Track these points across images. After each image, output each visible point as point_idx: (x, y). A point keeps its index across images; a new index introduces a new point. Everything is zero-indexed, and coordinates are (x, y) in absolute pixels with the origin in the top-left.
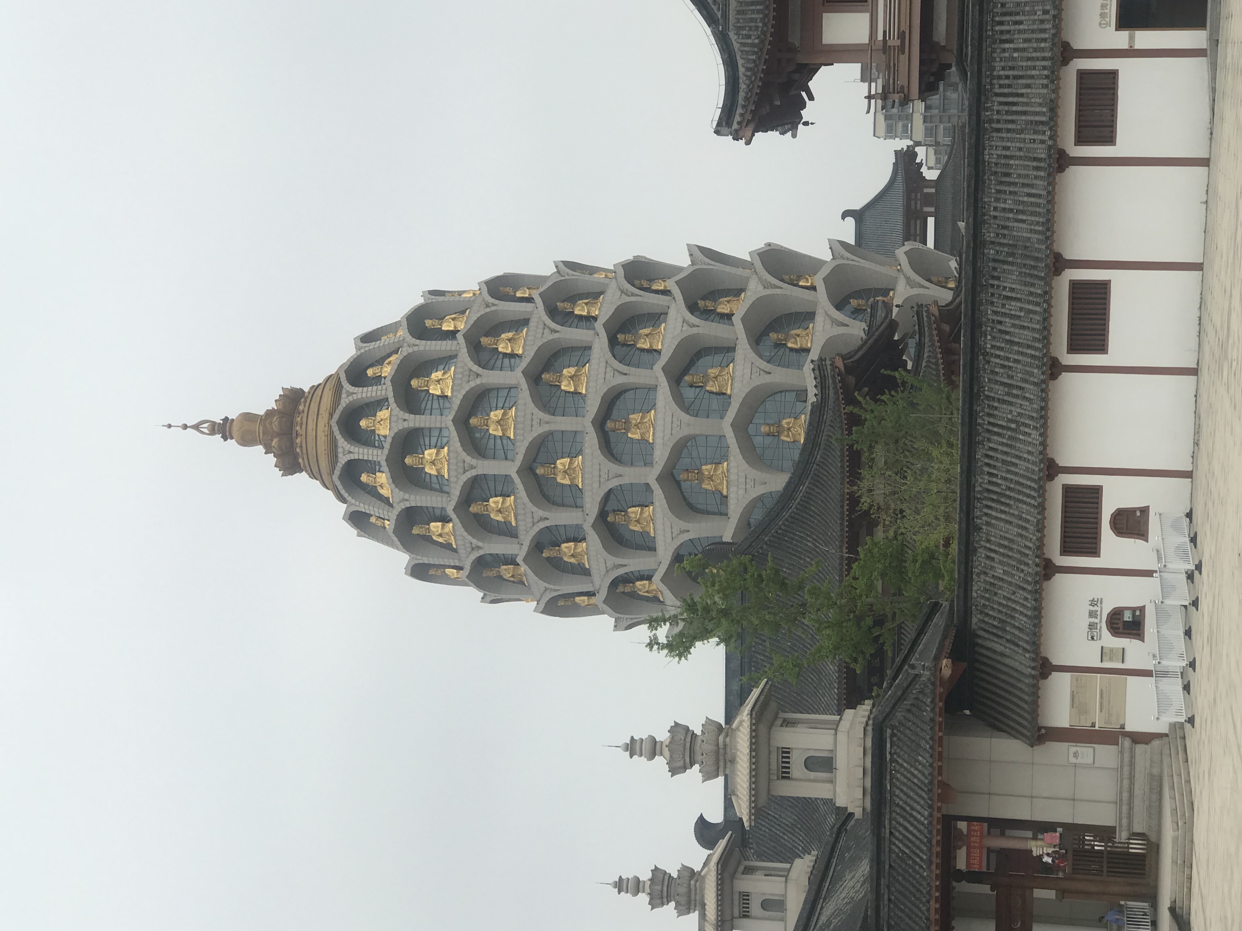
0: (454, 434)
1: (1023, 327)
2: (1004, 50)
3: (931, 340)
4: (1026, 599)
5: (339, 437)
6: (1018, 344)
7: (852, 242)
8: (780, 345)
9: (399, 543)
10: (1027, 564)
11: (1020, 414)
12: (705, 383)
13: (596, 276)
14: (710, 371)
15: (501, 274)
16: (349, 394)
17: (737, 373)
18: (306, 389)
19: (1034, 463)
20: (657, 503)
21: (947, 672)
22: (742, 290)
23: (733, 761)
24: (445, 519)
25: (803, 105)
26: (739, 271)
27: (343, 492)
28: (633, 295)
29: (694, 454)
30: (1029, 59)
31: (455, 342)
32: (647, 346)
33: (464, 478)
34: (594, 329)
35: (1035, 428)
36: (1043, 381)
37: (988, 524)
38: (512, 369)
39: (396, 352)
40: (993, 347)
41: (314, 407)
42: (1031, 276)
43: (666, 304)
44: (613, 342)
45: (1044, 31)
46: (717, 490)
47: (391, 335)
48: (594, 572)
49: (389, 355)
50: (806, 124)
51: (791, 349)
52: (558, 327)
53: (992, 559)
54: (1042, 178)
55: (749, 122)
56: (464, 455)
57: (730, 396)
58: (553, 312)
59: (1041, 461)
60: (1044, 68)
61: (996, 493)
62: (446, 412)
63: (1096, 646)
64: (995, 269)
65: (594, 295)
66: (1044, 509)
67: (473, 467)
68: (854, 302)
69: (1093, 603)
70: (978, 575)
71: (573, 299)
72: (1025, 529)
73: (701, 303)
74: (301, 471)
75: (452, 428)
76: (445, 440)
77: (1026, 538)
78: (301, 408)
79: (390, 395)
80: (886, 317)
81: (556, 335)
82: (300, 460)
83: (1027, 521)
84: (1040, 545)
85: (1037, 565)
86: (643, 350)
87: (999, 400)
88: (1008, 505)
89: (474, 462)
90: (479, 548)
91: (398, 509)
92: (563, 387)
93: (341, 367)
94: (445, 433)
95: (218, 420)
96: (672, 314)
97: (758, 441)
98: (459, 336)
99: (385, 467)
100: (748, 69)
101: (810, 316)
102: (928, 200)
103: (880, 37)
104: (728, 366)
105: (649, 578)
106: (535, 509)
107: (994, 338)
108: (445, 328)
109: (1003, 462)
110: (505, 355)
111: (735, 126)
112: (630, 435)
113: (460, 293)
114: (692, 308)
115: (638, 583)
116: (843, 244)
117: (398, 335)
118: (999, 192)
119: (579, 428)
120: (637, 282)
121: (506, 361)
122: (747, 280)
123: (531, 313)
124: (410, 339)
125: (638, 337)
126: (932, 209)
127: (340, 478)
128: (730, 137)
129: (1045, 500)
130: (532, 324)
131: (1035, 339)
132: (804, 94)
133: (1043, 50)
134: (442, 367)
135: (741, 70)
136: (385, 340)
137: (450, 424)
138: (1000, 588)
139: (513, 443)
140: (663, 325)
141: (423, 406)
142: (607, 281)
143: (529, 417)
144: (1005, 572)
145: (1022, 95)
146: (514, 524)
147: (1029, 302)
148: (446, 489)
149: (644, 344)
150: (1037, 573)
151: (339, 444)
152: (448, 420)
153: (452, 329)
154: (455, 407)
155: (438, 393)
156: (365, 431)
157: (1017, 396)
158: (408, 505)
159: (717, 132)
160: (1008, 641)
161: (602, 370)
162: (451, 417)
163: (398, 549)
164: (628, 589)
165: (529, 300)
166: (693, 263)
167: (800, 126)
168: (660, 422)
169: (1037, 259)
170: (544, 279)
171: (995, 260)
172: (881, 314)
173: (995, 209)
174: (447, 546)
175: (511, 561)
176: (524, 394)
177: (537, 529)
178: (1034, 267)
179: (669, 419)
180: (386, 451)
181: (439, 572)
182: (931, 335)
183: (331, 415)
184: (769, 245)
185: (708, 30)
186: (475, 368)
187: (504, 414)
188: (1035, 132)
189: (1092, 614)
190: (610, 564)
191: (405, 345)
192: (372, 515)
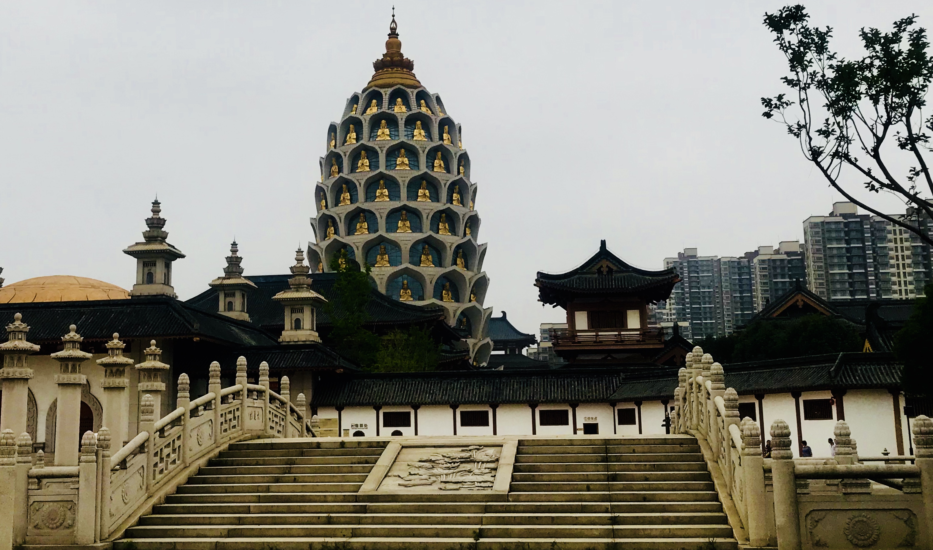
0: (397, 142)
1: (469, 394)
2: (574, 382)
3: (454, 357)
4: (366, 400)
5: (393, 89)
6: (463, 392)
7: (492, 317)
8: (444, 287)
9: (345, 118)
10: (379, 399)
11: (436, 394)
12: (424, 254)
13: (471, 202)
14: (430, 256)
15: (470, 158)
16: (412, 92)
17: (430, 269)
18: (413, 72)
19: (418, 400)
20: (370, 235)
21: (338, 371)
22: (468, 270)
23: (297, 291)
24: (357, 140)
25: (550, 304)
26: (476, 268)
27: (367, 92)
28: (463, 220)
29: (393, 251)
30: (571, 391)
31: (438, 140)
32: (440, 227)
33: (377, 148)
34: (447, 203)
35: (431, 400)
36: (449, 403)
37: (393, 384)
38: (427, 167)
39: (433, 113)
40: (461, 383)
41: (405, 76)
42: (489, 396)
43: (459, 235)
44: (441, 212)
45: (582, 397)
46: (377, 262)
47: (440, 110)
48: (337, 208)
49: (431, 110)
50: (543, 305)
51: (442, 292)
52: (447, 186)
53: (380, 386)
54: (526, 398)
55: (543, 285)
56: (387, 147)
57: (419, 266)
58: (454, 184)
59: (419, 403)
60: (568, 397)
61: (405, 386)
62: (406, 138)
63: (350, 428)
64: (491, 382)
65: (462, 202)
66: (401, 405)
67: (382, 151)
68: (465, 320)
69: (366, 425)
70: (373, 381)
71: (460, 193)
72: (393, 399)
73: (461, 251)
74: (375, 71)
75: (399, 141)
76: (393, 138)
77: (389, 399)
78: (405, 70)
79: (413, 112)
80: (461, 336)
81: (443, 186)
82: (380, 71)
83: (396, 399)
84: (387, 404)
85: (380, 403)
86: (438, 225)
87: (441, 386)
88: (401, 391)
89: (384, 152)
90: (345, 155)
91: (361, 118)
92: (420, 190)
93: (425, 88)
94: (397, 138)
95: (397, 31)
96: (456, 238)
97: (400, 279)
98: (441, 142)
99: (380, 111)
100: (563, 283)
101: (457, 300)
102: (513, 351)
103: (578, 334)
104: (433, 264)
105: (336, 233)
106: (364, 180)
107: (464, 383)
108: (444, 135)
109: (417, 389)
110: (433, 164)
111: (541, 280)
112: (400, 222)
113: (460, 141)
114: (459, 247)
115: (333, 228)
116: (491, 313)
117: (441, 113)
118: (521, 382)
119: (402, 199)
120: (469, 221)
121: (431, 164)
122: (473, 271)
123: (453, 174)
124: (439, 119)
125: (444, 223)
126: (508, 353)
127: (374, 90)
128: (536, 278)
129: (404, 405)
130: (448, 175)
131: (465, 399)
132: (555, 304)
133: (575, 397)
134: (427, 134)
135: (563, 281)
136: (438, 107)
137: (401, 140)
138: (369, 390)
139: (394, 169)
140: (450, 234)
141: (409, 127)
142: (469, 207)
143: (406, 176)
144: (375, 391)
145: (558, 390)
146: (357, 171)
147: (479, 396)
148: (371, 139)
149: (441, 226)
150: (376, 403)
151: (389, 89)
152: (403, 139)
153: (444, 138)
154: (408, 142)
155: (415, 134)
156: (396, 100)
157: (443, 393)
158: (363, 122)
159: (538, 273)
160: (349, 394)
161: (428, 207)
162: (404, 140)
163: (343, 118)
164: (330, 223)
165: (459, 173)
166: (479, 246)
167: (542, 303)
168: (406, 235)
169: (496, 398)
170: (469, 179)
171: (494, 382)
172: (462, 334)
173: (514, 382)
174: (345, 141)
175: (340, 170)
176: (416, 173)
177: (356, 182)
178: (492, 398)
179: (408, 239)
180: (387, 111)
181: (332, 137)
182: (456, 357)
183: (402, 84)
184: (489, 280)
185: (578, 267)
186: (427, 150)
187: (406, 164)
188: (543, 395)
189: (361, 425)
190: (341, 215)
191: (436, 117)
192: (357, 105)
